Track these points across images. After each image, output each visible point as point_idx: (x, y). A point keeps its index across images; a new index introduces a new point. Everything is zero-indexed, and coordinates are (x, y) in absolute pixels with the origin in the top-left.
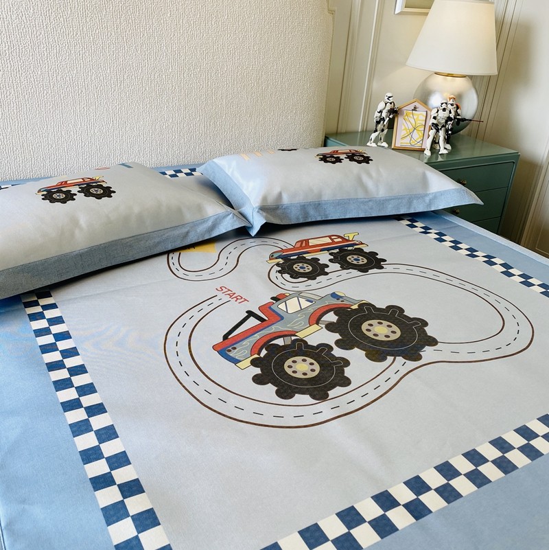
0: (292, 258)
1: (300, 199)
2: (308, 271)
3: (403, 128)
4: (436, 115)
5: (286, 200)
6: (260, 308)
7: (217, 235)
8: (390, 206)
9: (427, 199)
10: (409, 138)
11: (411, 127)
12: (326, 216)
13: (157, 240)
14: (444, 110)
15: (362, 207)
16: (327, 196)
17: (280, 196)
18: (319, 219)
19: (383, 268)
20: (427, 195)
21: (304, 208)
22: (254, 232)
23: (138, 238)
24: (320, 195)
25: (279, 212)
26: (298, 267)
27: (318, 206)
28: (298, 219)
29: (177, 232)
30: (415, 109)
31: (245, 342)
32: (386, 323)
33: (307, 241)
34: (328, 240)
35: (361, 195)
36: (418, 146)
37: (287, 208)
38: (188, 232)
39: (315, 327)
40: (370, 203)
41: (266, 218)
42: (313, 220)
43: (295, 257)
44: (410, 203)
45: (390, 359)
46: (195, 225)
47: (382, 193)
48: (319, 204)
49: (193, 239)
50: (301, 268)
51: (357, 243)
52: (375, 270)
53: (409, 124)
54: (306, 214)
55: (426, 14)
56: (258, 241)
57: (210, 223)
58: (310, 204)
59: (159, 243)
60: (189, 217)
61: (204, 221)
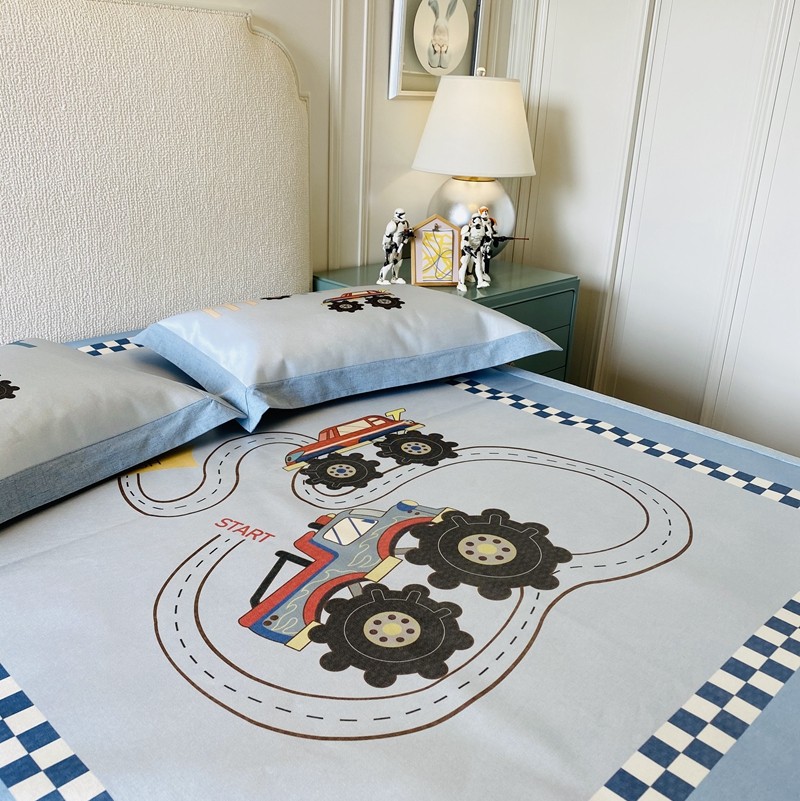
0: (320, 458)
1: (314, 368)
2: (350, 475)
3: (424, 256)
4: (468, 235)
5: (292, 372)
6: (296, 544)
7: (194, 437)
8: (440, 365)
9: (487, 351)
10: (433, 270)
11: (434, 254)
12: (353, 388)
13: (98, 458)
14: (478, 227)
15: (402, 370)
16: (351, 359)
17: (283, 367)
18: (344, 394)
19: (456, 456)
20: (486, 345)
21: (320, 380)
22: (251, 427)
23: (68, 459)
24: (341, 359)
25: (285, 390)
26: (335, 471)
27: (340, 375)
28: (313, 397)
29: (129, 442)
30: (436, 229)
31: (289, 604)
32: (490, 538)
33: (335, 429)
34: (365, 425)
35: (398, 353)
36: (446, 280)
37: (295, 383)
38: (146, 440)
39: (390, 561)
40: (413, 364)
41: (269, 403)
42: (335, 398)
43: (326, 456)
45: (516, 591)
46: (156, 426)
47: (425, 347)
48: (342, 373)
49: (156, 448)
50: (338, 471)
51: (408, 423)
52: (447, 461)
53: (431, 249)
54: (325, 390)
55: (432, 99)
56: (261, 439)
57: (180, 421)
58: (329, 374)
59: (102, 462)
60: (145, 415)
61: (170, 418)
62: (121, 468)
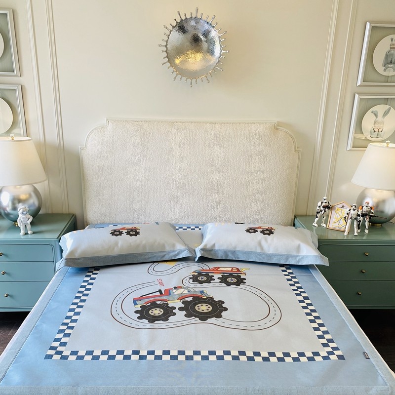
0: (203, 273)
1: (224, 248)
3: (335, 217)
5: (217, 248)
6: (166, 290)
11: (339, 217)
12: (238, 258)
13: (150, 256)
14: (354, 210)
16: (239, 248)
17: (214, 245)
18: (234, 259)
19: (240, 286)
21: (226, 252)
22: (196, 260)
23: (141, 254)
24: (236, 247)
25: (212, 252)
27: (234, 252)
28: (222, 257)
29: (160, 254)
30: (343, 207)
31: (146, 300)
32: (205, 305)
33: (219, 268)
34: (230, 269)
35: (259, 250)
36: (342, 229)
37: (217, 251)
38: (165, 255)
39: (179, 301)
42: (231, 259)
43: (205, 274)
44: (287, 259)
45: (193, 317)
46: (169, 252)
47: (271, 251)
49: (166, 258)
50: (202, 278)
51: (243, 273)
53: (338, 215)
54: (227, 255)
57: (176, 252)
58: (229, 251)
60: (168, 249)
61: (174, 251)
62: (155, 260)
